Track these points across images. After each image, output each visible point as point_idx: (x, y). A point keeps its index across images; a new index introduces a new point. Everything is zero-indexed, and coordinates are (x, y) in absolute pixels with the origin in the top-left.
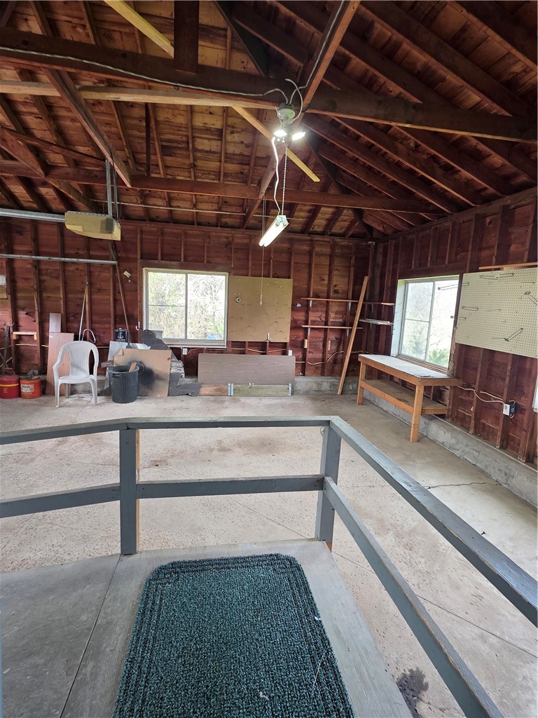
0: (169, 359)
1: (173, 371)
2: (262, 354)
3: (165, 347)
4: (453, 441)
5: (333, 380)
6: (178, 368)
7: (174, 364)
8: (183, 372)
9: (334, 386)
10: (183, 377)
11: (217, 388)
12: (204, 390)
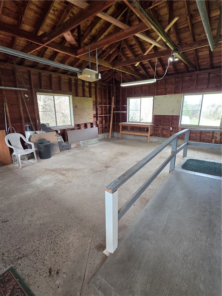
0: (56, 136)
1: (59, 140)
2: (85, 128)
3: (52, 131)
4: (158, 140)
5: (107, 134)
6: (60, 139)
7: (58, 137)
8: (63, 140)
9: (108, 136)
10: (64, 142)
11: (76, 144)
12: (73, 146)
